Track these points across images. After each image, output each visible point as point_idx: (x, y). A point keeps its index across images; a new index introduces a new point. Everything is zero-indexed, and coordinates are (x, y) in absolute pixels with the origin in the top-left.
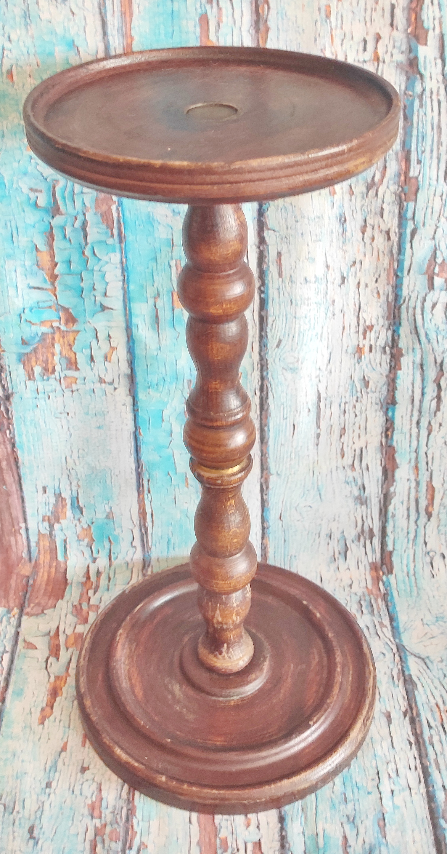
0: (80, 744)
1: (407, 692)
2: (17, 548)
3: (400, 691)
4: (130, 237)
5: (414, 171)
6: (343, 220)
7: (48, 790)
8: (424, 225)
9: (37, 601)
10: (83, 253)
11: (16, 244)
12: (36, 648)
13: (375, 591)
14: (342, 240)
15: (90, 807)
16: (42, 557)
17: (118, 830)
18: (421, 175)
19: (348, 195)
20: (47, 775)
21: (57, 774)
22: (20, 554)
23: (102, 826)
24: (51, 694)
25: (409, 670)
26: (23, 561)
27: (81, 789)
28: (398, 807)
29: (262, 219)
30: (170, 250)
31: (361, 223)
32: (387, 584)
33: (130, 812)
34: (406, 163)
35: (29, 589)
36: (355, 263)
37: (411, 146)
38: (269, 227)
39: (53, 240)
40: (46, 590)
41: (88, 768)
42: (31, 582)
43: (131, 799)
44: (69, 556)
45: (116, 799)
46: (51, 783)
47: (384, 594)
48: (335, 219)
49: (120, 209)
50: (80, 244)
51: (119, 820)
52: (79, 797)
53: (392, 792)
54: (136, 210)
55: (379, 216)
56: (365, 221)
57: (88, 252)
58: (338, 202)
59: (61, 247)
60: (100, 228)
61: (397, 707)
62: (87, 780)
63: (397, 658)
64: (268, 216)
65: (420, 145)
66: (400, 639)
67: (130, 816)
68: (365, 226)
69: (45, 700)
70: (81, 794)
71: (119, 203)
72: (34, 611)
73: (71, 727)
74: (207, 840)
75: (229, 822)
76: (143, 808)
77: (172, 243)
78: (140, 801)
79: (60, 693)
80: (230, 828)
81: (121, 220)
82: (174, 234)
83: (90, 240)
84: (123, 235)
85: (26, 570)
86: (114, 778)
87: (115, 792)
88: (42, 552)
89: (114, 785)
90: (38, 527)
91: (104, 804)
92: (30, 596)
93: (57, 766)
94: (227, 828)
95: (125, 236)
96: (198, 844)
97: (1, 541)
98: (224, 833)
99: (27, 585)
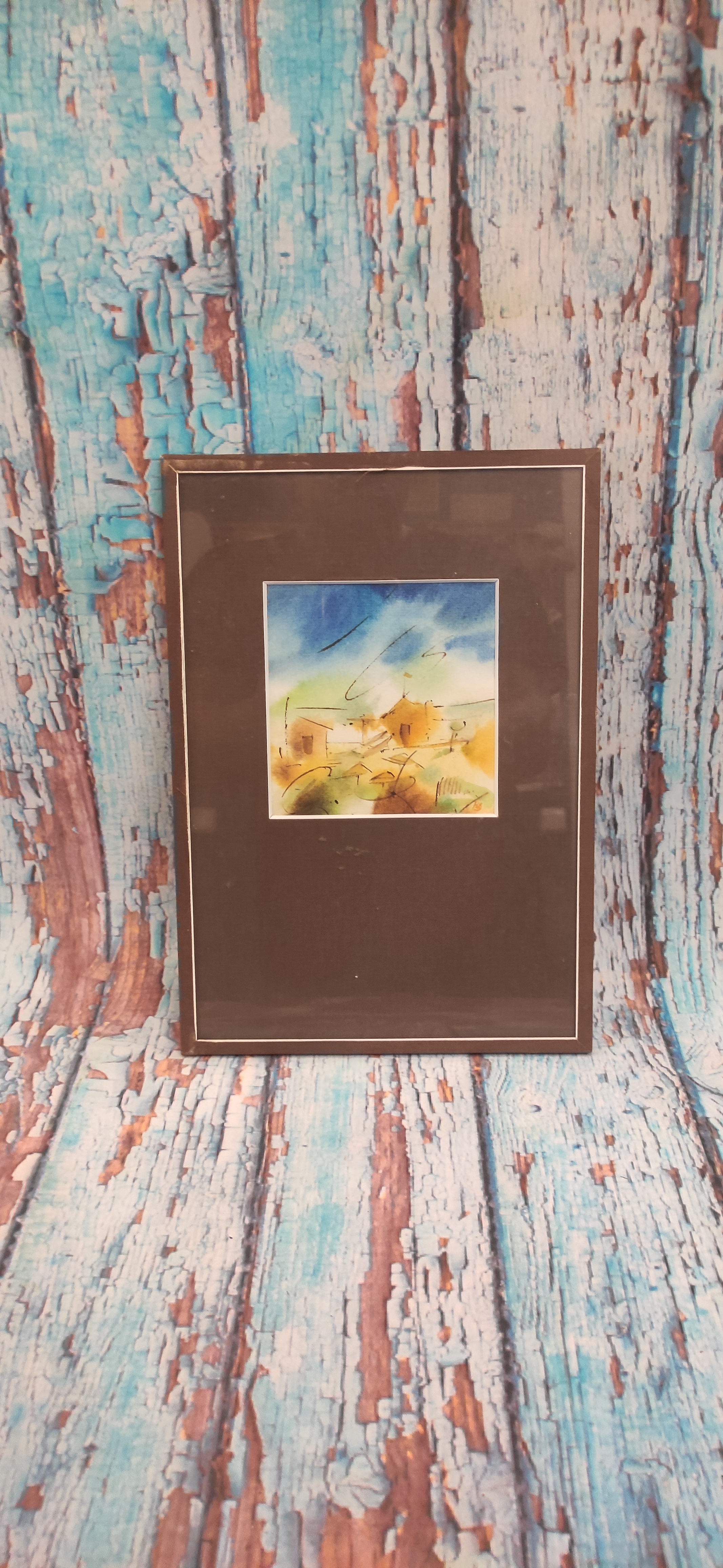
0: (165, 1212)
1: (703, 1140)
2: (90, 939)
3: (692, 1138)
4: (257, 397)
5: (694, 272)
6: (584, 361)
7: (103, 1281)
8: (709, 365)
9: (114, 1018)
10: (186, 423)
11: (84, 403)
12: (106, 1078)
13: (639, 1004)
14: (583, 396)
15: (173, 1309)
16: (126, 953)
17: (218, 1345)
18: (704, 278)
19: (593, 318)
20: (104, 1259)
21: (122, 1258)
22: (92, 950)
23: (190, 1337)
24: (124, 1142)
25: (703, 1110)
26: (97, 960)
27: (160, 1281)
28: (704, 1312)
29: (459, 360)
30: (319, 417)
31: (613, 366)
32: (658, 992)
33: (240, 1318)
34: (681, 260)
35: (104, 1000)
36: (603, 436)
37: (688, 230)
38: (471, 373)
39: (141, 398)
40: (130, 1000)
41: (175, 1249)
42: (107, 990)
43: (244, 1297)
44: (168, 952)
45: (218, 1296)
46: (110, 1270)
47: (655, 1009)
48: (573, 359)
49: (241, 345)
50: (181, 407)
51: (221, 1329)
52: (155, 1293)
53: (692, 1288)
54: (267, 348)
55: (641, 353)
56: (619, 363)
57: (193, 421)
58: (578, 330)
59: (154, 411)
60: (212, 379)
61: (689, 1162)
62: (171, 1267)
63: (682, 1094)
64: (469, 354)
65: (703, 227)
66: (685, 1070)
67: (241, 1324)
68: (619, 373)
69: (113, 1150)
70: (159, 1288)
71: (239, 335)
72: (108, 1031)
73: (151, 1189)
74: (374, 1362)
75: (413, 1334)
76: (264, 1311)
77: (322, 405)
78: (259, 1301)
79: (138, 1141)
80: (414, 1344)
81: (244, 367)
82: (324, 388)
83: (196, 401)
84: (246, 392)
85: (101, 972)
86: (217, 1264)
87: (218, 1285)
88: (128, 944)
89: (216, 1275)
90: (124, 900)
91: (197, 1303)
92: (105, 1011)
93: (122, 1246)
94: (409, 1343)
95: (249, 394)
96: (359, 1369)
97: (67, 924)
98: (403, 1353)
99: (101, 994)
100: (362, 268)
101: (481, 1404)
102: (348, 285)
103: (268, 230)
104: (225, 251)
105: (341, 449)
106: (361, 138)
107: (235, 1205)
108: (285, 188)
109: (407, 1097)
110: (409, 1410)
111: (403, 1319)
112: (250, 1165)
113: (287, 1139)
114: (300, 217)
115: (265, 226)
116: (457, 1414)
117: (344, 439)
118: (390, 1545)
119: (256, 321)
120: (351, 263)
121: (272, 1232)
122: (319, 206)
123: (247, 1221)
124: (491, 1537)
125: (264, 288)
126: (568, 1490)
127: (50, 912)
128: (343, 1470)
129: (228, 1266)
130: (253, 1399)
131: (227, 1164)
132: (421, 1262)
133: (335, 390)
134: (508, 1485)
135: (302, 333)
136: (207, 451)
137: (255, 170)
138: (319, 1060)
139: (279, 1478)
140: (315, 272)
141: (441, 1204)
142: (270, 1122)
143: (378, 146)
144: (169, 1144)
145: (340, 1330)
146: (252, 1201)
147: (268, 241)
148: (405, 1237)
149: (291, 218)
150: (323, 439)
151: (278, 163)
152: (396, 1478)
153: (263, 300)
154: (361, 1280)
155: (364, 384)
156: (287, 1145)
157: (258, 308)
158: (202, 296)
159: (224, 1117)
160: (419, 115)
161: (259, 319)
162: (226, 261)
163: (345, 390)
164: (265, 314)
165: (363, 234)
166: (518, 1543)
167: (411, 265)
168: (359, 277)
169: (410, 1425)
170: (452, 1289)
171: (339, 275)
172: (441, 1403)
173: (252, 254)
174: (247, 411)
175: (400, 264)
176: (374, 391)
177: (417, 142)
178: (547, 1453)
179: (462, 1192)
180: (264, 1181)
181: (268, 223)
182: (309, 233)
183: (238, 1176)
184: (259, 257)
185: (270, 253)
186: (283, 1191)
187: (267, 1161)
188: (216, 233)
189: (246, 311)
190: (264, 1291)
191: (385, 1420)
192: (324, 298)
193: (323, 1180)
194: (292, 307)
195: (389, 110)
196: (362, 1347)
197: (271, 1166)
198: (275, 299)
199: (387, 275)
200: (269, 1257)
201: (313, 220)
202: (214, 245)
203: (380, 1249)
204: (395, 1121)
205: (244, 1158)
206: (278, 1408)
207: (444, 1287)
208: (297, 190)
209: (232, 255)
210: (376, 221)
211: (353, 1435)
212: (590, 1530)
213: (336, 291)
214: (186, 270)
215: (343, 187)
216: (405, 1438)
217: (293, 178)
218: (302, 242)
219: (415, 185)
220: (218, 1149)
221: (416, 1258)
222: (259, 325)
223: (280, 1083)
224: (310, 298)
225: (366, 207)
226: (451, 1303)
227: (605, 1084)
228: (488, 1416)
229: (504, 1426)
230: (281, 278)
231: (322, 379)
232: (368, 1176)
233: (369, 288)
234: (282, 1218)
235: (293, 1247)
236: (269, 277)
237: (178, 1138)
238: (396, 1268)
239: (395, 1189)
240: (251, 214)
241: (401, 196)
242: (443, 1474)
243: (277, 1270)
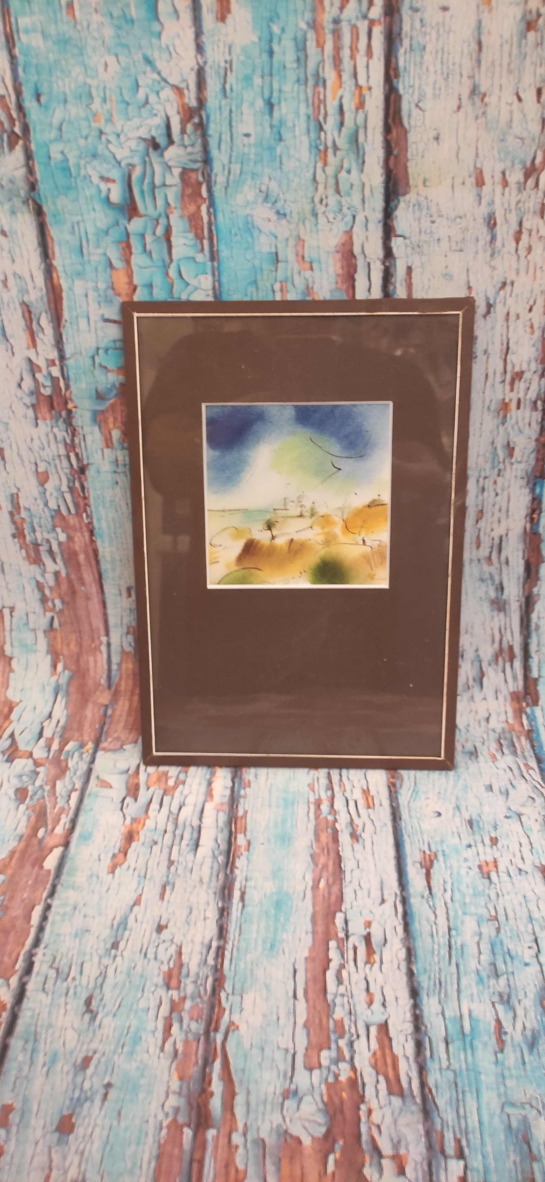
0: (158, 896)
2: (95, 672)
4: (224, 253)
6: (492, 223)
7: (113, 952)
9: (115, 735)
10: (167, 274)
11: (86, 258)
12: (111, 787)
13: (517, 727)
14: (489, 252)
15: (166, 975)
17: (200, 1005)
19: (500, 187)
20: (114, 933)
21: (127, 933)
22: (97, 681)
23: (180, 999)
24: (126, 838)
26: (101, 688)
27: (156, 953)
29: (389, 221)
30: (273, 269)
31: (516, 227)
32: (531, 717)
33: (217, 984)
35: (108, 720)
36: (504, 284)
38: (398, 232)
39: (131, 254)
40: (127, 721)
41: (166, 927)
42: (110, 712)
43: (219, 967)
45: (199, 965)
46: (118, 943)
47: (529, 731)
48: (482, 221)
49: (211, 210)
50: (163, 261)
51: (202, 992)
52: (152, 962)
54: (232, 212)
56: (520, 224)
57: (173, 272)
58: (487, 197)
59: (141, 264)
60: (187, 238)
62: (164, 942)
64: (397, 217)
67: (217, 989)
68: (521, 231)
69: (119, 845)
70: (156, 959)
71: (210, 202)
72: (111, 746)
73: (147, 877)
74: (317, 1021)
75: (346, 999)
76: (234, 978)
77: (276, 259)
78: (230, 970)
79: (136, 837)
80: (347, 1007)
81: (213, 228)
82: (279, 245)
83: (175, 256)
84: (215, 249)
85: (104, 698)
86: (198, 939)
87: (199, 956)
88: (124, 676)
89: (198, 948)
90: (122, 642)
91: (184, 971)
92: (108, 729)
93: (127, 924)
94: (343, 1006)
95: (218, 251)
96: (306, 1025)
97: (78, 661)
98: (339, 1013)
99: (105, 714)
100: (311, 145)
101: (397, 1057)
102: (299, 160)
103: (233, 115)
104: (199, 132)
105: (292, 296)
106: (311, 35)
107: (211, 892)
108: (248, 79)
109: (339, 804)
110: (343, 1059)
111: (338, 986)
112: (221, 859)
113: (248, 837)
114: (260, 103)
115: (231, 111)
116: (380, 1063)
117: (294, 286)
118: (331, 1167)
119: (223, 190)
120: (301, 142)
121: (239, 914)
122: (275, 94)
123: (220, 905)
124: (406, 1163)
125: (230, 162)
126: (463, 1126)
127: (65, 651)
128: (295, 1106)
129: (206, 941)
130: (228, 1049)
131: (204, 858)
132: (352, 940)
133: (287, 246)
134: (418, 1123)
135: (260, 200)
136: (184, 297)
137: (223, 64)
138: (272, 771)
139: (248, 1112)
140: (272, 149)
141: (365, 893)
142: (236, 824)
143: (324, 42)
144: (160, 841)
145: (291, 994)
146: (224, 888)
147: (234, 124)
148: (339, 918)
149: (252, 104)
150: (277, 287)
151: (242, 58)
152: (335, 1113)
153: (229, 172)
154: (306, 954)
155: (311, 242)
156: (249, 843)
157: (225, 180)
158: (179, 170)
159: (201, 818)
160: (359, 15)
161: (226, 188)
162: (199, 141)
163: (296, 246)
164: (231, 184)
165: (312, 118)
166: (426, 1168)
167: (350, 142)
168: (307, 153)
169: (344, 1072)
170: (374, 962)
171: (292, 152)
172: (367, 1055)
173: (221, 134)
174: (216, 264)
175: (342, 142)
176: (319, 247)
177: (358, 39)
178: (447, 1095)
179: (382, 883)
180: (232, 871)
181: (234, 109)
182: (267, 117)
183: (212, 868)
184: (226, 137)
185: (235, 134)
186: (246, 880)
187: (234, 856)
188: (191, 118)
189: (215, 182)
190: (233, 961)
191: (325, 1067)
192: (279, 171)
193: (276, 873)
194: (252, 178)
195: (335, 11)
196: (308, 1008)
197: (237, 860)
198: (238, 172)
199: (330, 152)
200: (237, 934)
201: (270, 106)
202: (189, 127)
203: (320, 928)
204: (330, 824)
205: (216, 853)
206: (246, 1057)
207: (369, 961)
208: (257, 81)
209: (204, 136)
210: (322, 107)
211: (302, 1079)
212: (480, 1157)
213: (289, 165)
214: (166, 148)
215: (295, 78)
216: (341, 1082)
217: (254, 70)
218: (261, 125)
219: (355, 75)
220: (197, 845)
221: (347, 937)
222: (226, 193)
223: (242, 792)
224: (267, 171)
225: (314, 95)
226: (374, 974)
227: (491, 793)
228: (403, 1067)
229: (414, 1074)
230: (244, 154)
231: (276, 237)
232: (310, 870)
233: (316, 163)
234: (246, 902)
235: (255, 927)
236: (234, 154)
237: (167, 836)
238: (333, 944)
239: (331, 880)
240: (220, 102)
241: (343, 85)
242: (370, 1112)
243: (243, 945)
